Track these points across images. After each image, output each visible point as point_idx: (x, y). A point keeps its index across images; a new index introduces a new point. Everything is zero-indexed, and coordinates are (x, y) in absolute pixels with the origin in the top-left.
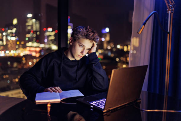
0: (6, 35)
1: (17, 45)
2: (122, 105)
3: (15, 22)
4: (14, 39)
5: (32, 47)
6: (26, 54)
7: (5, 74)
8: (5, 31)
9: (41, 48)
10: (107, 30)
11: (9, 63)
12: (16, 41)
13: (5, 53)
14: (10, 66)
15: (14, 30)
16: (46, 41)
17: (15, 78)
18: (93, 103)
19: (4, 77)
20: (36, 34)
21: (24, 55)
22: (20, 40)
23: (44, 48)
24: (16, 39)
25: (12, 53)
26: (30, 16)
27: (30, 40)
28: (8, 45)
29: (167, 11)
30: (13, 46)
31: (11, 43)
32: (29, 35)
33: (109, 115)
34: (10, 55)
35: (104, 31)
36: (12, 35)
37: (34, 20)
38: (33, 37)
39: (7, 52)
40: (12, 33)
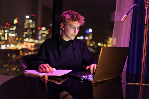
0: (7, 32)
1: (16, 40)
2: (107, 79)
3: (15, 21)
4: (14, 35)
5: (28, 42)
6: (23, 48)
7: (5, 64)
8: (7, 29)
9: (36, 44)
10: (90, 30)
11: (9, 55)
12: (16, 37)
13: (6, 46)
14: (9, 57)
15: (14, 28)
16: (40, 37)
17: (13, 67)
18: (83, 77)
19: (5, 66)
20: (32, 32)
21: (22, 48)
22: (18, 36)
23: (38, 44)
24: (15, 36)
25: (12, 47)
26: (28, 17)
27: (27, 36)
28: (9, 40)
29: (145, 7)
30: (13, 41)
31: (11, 39)
32: (26, 32)
33: (97, 86)
34: (10, 48)
35: (87, 32)
36: (12, 32)
37: (31, 21)
38: (30, 35)
39: (8, 46)
40: (13, 31)
